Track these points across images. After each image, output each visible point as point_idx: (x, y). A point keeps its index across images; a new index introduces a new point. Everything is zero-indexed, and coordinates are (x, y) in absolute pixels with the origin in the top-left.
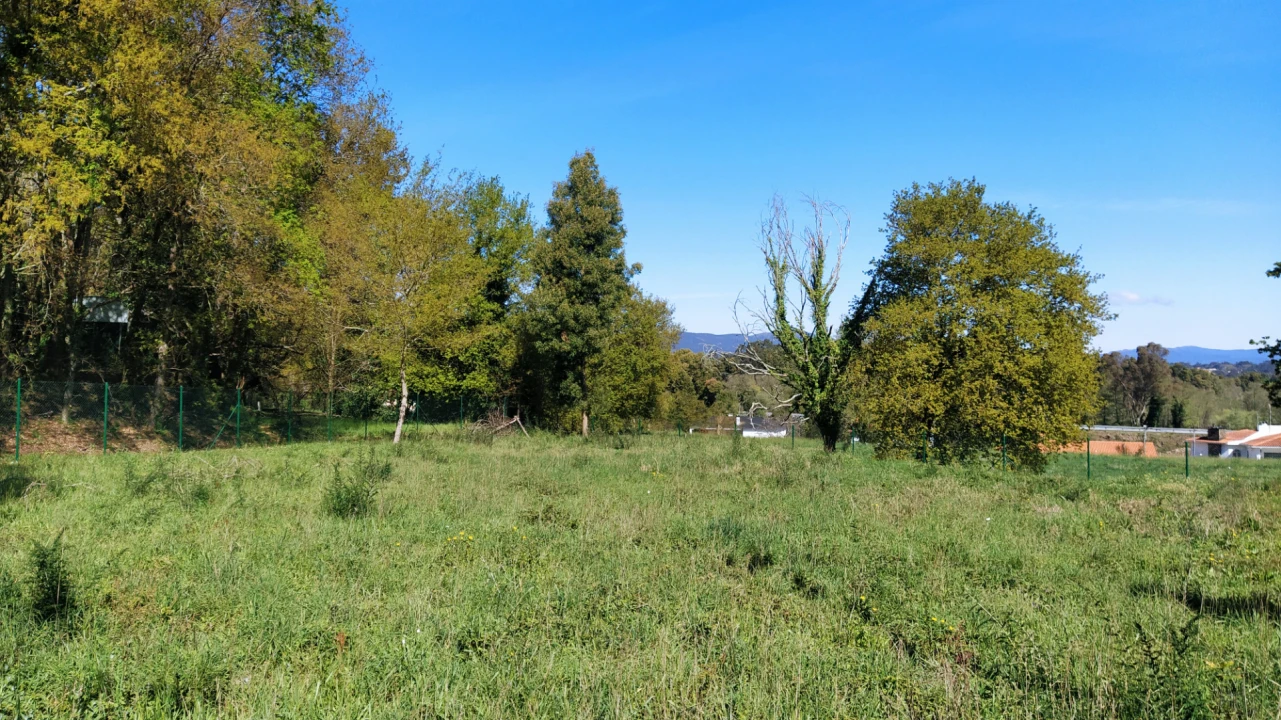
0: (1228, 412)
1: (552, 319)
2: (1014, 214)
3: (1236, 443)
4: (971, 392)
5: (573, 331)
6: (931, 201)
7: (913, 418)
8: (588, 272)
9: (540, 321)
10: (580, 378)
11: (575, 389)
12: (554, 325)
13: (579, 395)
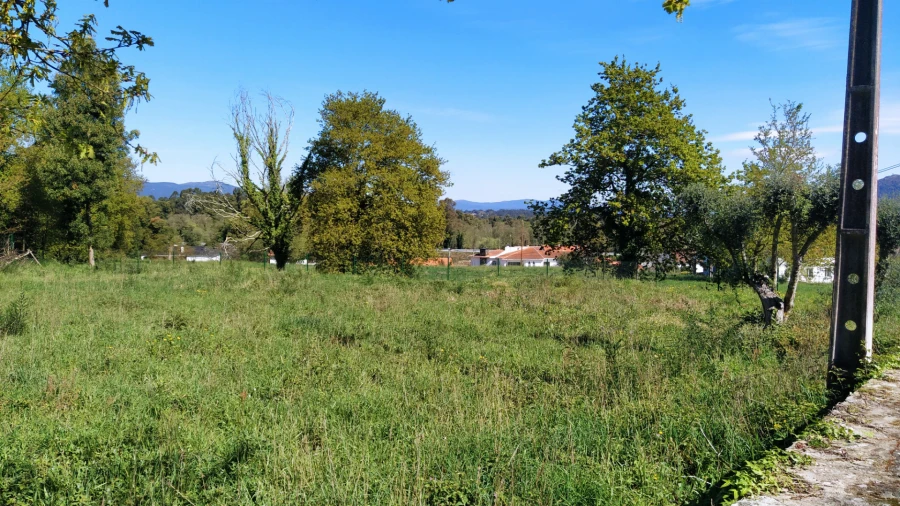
0: (485, 239)
1: (64, 171)
2: (397, 118)
3: (494, 257)
4: (377, 230)
5: (82, 182)
6: (350, 104)
7: (342, 247)
8: (93, 135)
9: (52, 172)
10: (86, 219)
11: (83, 228)
12: (65, 176)
13: (87, 232)
